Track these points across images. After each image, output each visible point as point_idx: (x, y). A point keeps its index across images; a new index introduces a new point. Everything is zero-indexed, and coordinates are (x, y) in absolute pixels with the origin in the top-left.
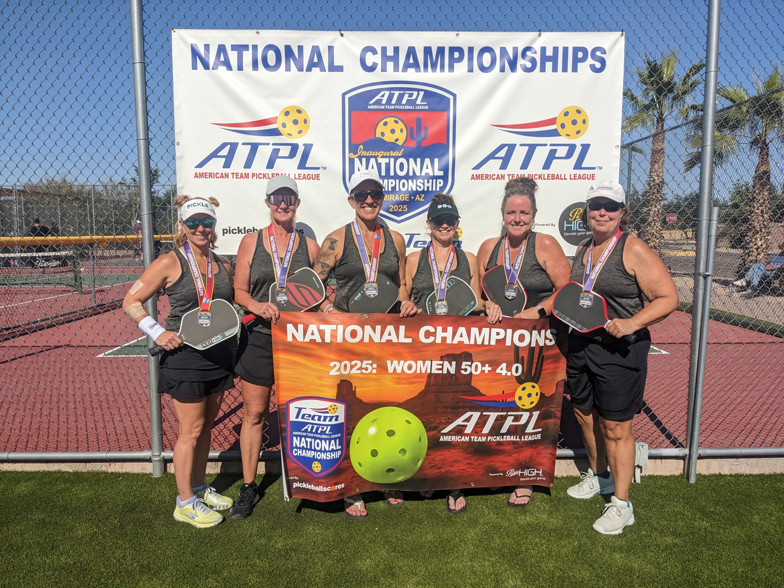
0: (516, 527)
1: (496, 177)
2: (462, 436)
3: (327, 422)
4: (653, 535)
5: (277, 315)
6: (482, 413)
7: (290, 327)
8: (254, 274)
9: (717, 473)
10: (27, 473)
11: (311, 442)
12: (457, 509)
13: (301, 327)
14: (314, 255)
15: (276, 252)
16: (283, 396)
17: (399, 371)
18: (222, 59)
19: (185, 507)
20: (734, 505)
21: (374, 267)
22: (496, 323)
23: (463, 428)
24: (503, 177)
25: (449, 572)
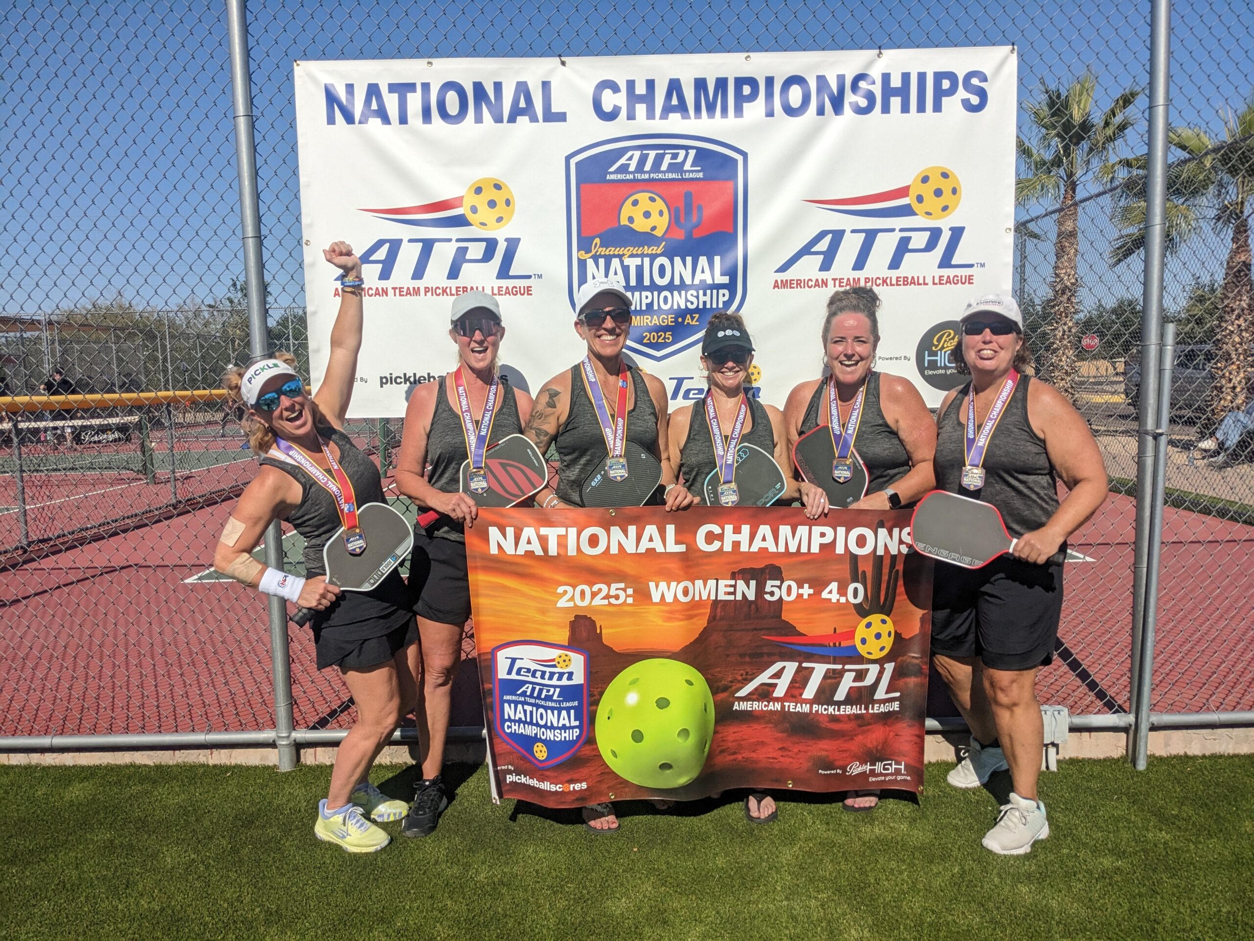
0: (857, 845)
1: (813, 283)
2: (769, 702)
3: (554, 682)
4: (1081, 855)
5: (474, 513)
6: (800, 663)
7: (494, 533)
8: (434, 447)
9: (1182, 753)
10: (83, 768)
11: (531, 712)
12: (762, 817)
13: (510, 531)
14: (528, 416)
15: (469, 411)
16: (487, 640)
17: (669, 599)
18: (374, 106)
19: (332, 819)
20: (1211, 805)
21: (620, 432)
22: (819, 517)
23: (771, 689)
24: (825, 283)
25: (754, 917)
